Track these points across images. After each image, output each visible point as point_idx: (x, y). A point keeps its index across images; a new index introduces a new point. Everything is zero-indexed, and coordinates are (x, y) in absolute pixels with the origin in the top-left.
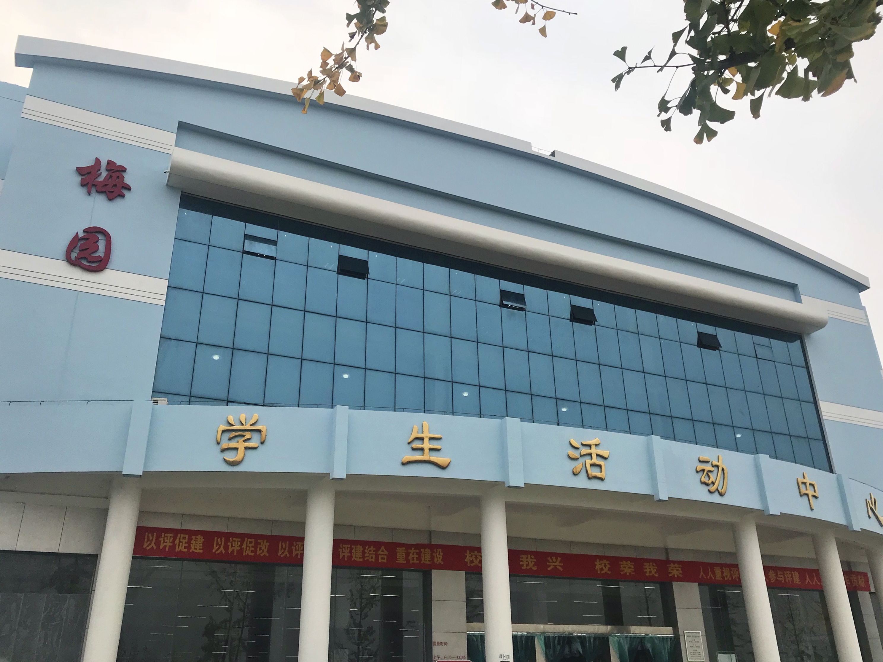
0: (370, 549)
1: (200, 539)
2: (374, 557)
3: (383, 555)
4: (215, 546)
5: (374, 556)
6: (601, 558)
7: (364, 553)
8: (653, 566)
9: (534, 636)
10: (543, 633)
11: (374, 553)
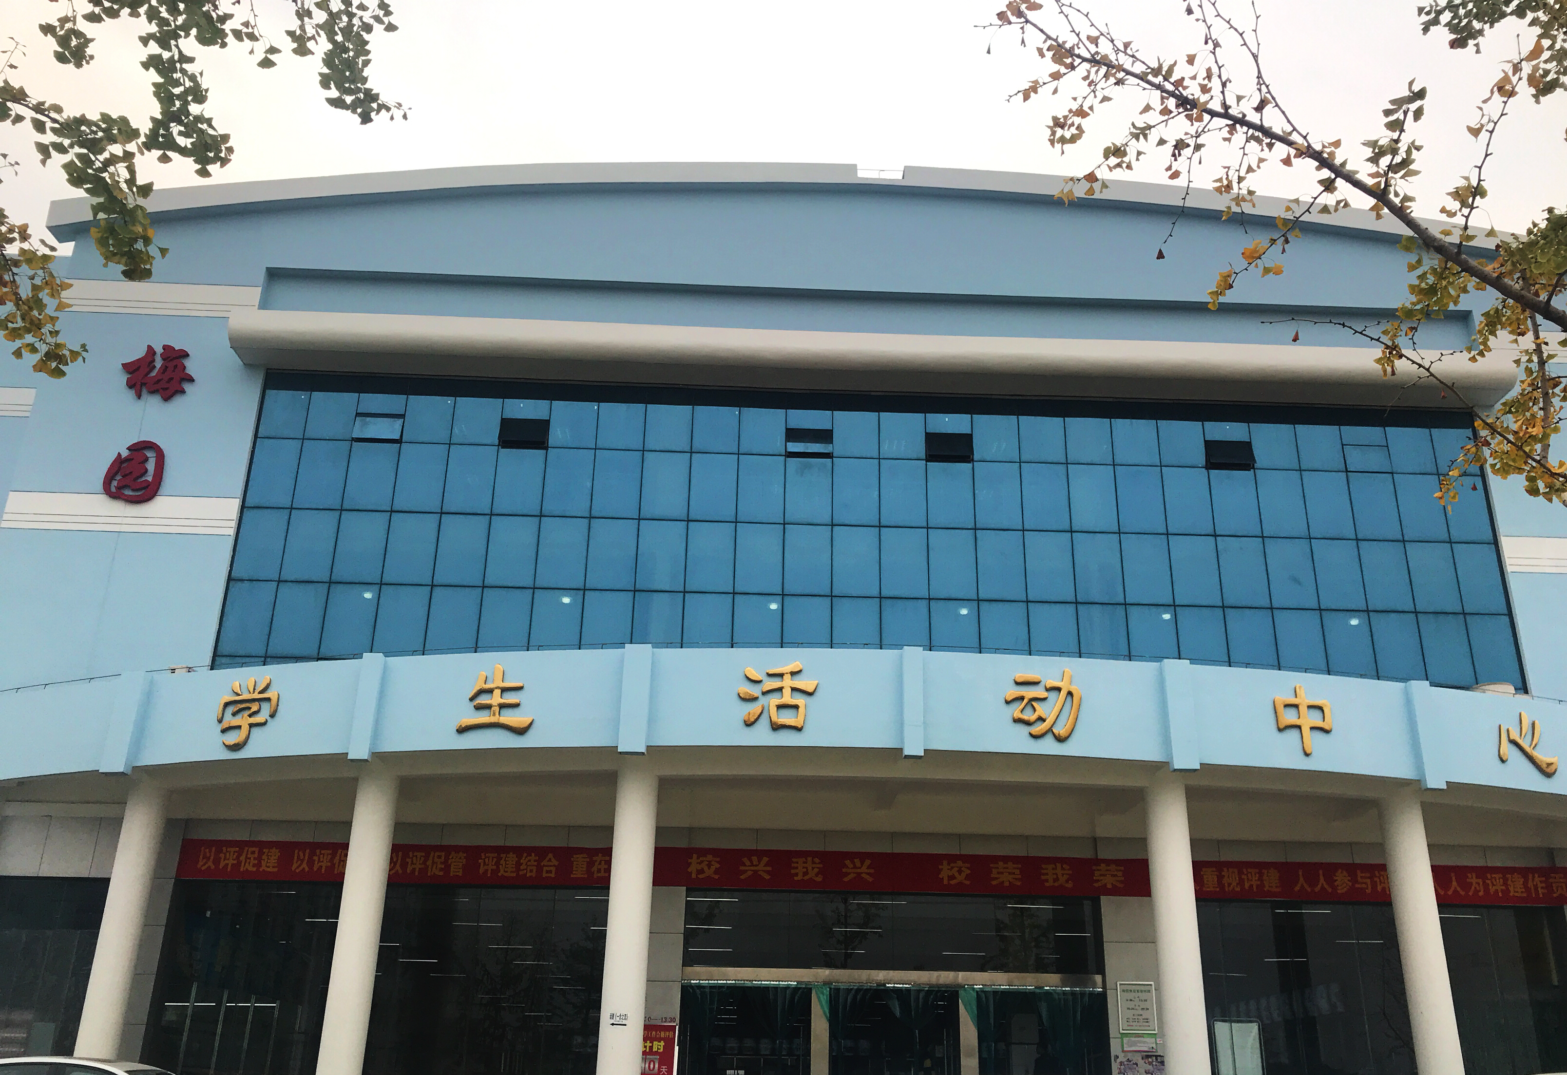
0: (529, 858)
1: (275, 853)
2: (534, 871)
3: (551, 866)
4: (295, 861)
5: (534, 868)
6: (951, 858)
7: (518, 864)
8: (1063, 869)
9: (811, 989)
10: (827, 983)
11: (536, 863)
